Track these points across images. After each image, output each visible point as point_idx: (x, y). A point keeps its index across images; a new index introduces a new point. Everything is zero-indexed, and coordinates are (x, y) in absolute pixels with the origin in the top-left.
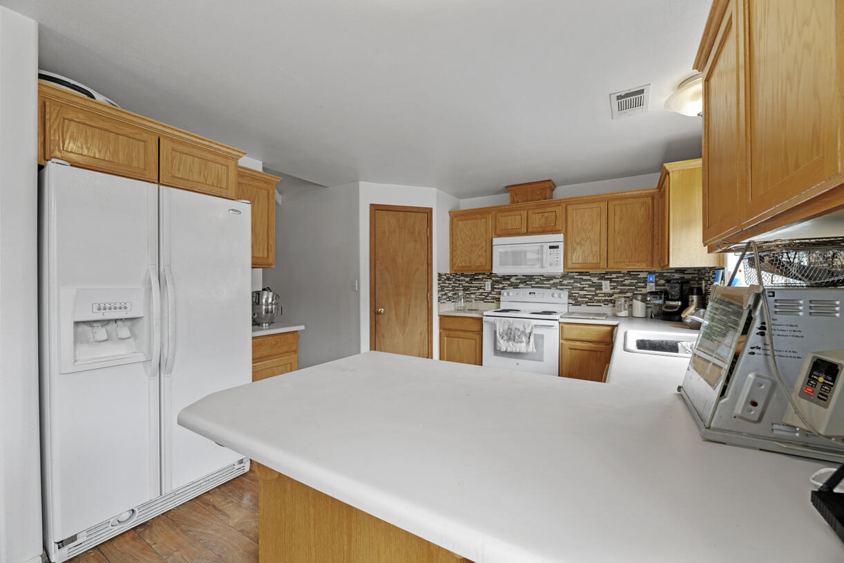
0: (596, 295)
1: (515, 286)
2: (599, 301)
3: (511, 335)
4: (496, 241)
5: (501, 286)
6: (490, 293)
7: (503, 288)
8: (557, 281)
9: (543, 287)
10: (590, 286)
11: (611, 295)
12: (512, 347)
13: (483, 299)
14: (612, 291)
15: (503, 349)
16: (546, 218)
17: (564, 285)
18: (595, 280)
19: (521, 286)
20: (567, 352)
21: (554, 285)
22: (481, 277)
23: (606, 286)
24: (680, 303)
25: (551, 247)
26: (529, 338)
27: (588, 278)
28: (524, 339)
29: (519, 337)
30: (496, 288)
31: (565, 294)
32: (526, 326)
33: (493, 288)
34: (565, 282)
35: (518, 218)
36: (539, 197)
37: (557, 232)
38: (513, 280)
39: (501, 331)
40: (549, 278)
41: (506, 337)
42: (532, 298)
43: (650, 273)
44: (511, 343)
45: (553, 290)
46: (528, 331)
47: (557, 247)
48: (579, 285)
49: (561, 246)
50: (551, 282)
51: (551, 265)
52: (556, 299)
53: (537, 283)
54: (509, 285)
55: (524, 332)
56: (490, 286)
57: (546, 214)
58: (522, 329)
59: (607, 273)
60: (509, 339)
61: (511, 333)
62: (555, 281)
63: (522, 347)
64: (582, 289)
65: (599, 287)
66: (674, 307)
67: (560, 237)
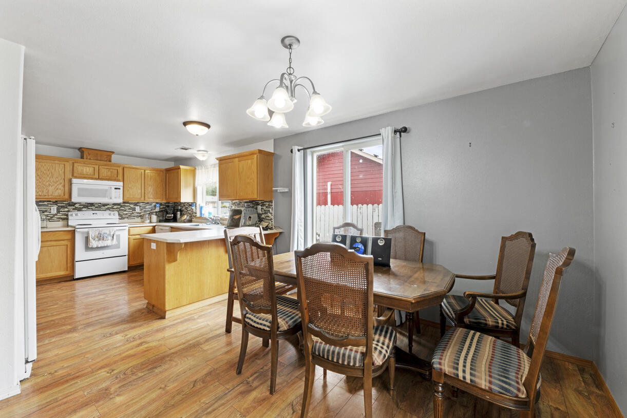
0: (133, 213)
1: (79, 210)
2: (134, 216)
3: (100, 237)
4: (74, 181)
5: (66, 210)
6: (56, 215)
7: (68, 211)
8: (110, 206)
9: (100, 210)
10: (129, 209)
11: (140, 213)
12: (101, 244)
13: (49, 219)
14: (140, 212)
15: (95, 246)
16: (111, 172)
17: (114, 209)
18: (132, 206)
19: (84, 209)
20: (132, 241)
21: (108, 209)
22: (46, 203)
23: (138, 209)
24: (173, 215)
25: (116, 189)
26: (113, 237)
27: (129, 205)
28: (110, 238)
29: (106, 237)
30: (61, 211)
31: (116, 213)
32: (111, 231)
33: (58, 211)
34: (115, 207)
35: (92, 169)
36: (106, 159)
37: (118, 181)
38: (77, 206)
39: (93, 236)
40: (105, 205)
41: (97, 239)
42: (95, 216)
43: (157, 203)
44: (100, 242)
45: (108, 212)
46: (112, 234)
47: (119, 189)
48: (123, 209)
49: (122, 188)
50: (106, 207)
51: (115, 198)
52: (112, 217)
53: (96, 208)
54: (74, 209)
55: (109, 235)
56: (56, 210)
57: (111, 170)
58: (108, 233)
59: (138, 203)
60: (99, 240)
61: (100, 236)
62: (108, 206)
63: (108, 242)
64: (125, 211)
65: (134, 209)
66: (171, 217)
67: (121, 184)
